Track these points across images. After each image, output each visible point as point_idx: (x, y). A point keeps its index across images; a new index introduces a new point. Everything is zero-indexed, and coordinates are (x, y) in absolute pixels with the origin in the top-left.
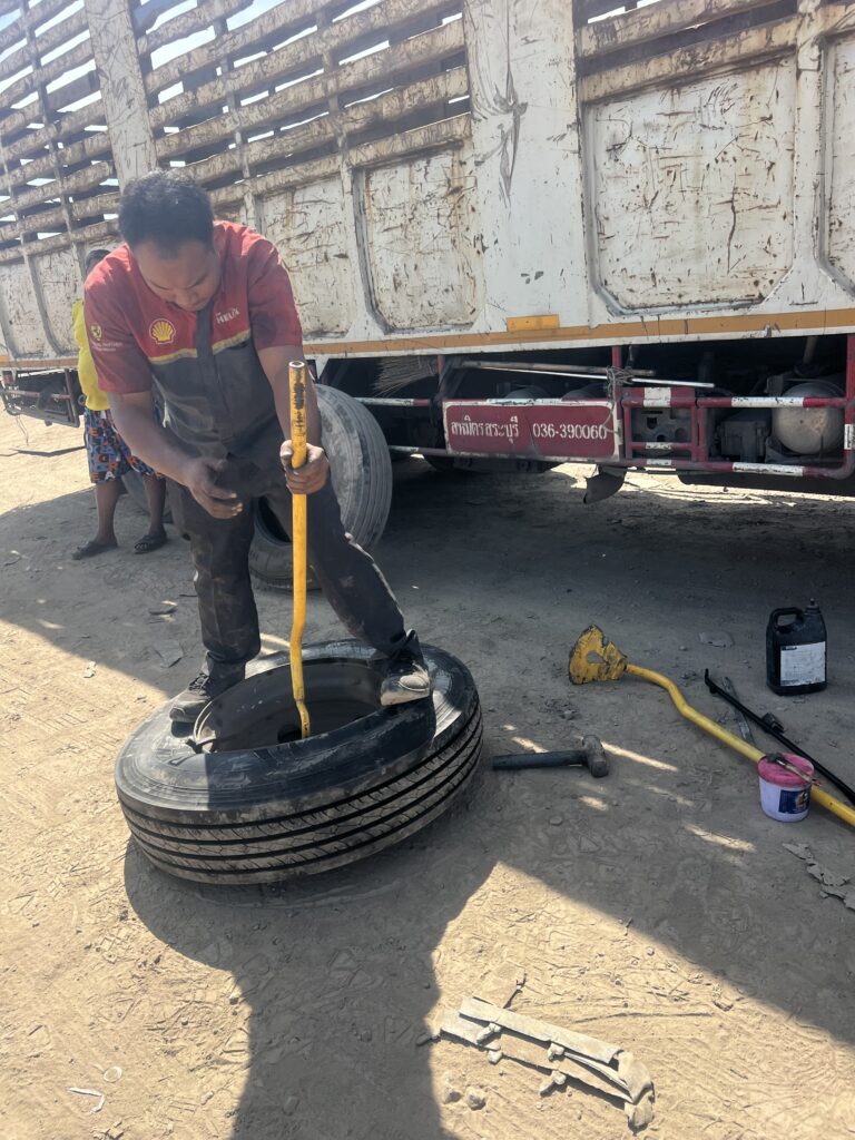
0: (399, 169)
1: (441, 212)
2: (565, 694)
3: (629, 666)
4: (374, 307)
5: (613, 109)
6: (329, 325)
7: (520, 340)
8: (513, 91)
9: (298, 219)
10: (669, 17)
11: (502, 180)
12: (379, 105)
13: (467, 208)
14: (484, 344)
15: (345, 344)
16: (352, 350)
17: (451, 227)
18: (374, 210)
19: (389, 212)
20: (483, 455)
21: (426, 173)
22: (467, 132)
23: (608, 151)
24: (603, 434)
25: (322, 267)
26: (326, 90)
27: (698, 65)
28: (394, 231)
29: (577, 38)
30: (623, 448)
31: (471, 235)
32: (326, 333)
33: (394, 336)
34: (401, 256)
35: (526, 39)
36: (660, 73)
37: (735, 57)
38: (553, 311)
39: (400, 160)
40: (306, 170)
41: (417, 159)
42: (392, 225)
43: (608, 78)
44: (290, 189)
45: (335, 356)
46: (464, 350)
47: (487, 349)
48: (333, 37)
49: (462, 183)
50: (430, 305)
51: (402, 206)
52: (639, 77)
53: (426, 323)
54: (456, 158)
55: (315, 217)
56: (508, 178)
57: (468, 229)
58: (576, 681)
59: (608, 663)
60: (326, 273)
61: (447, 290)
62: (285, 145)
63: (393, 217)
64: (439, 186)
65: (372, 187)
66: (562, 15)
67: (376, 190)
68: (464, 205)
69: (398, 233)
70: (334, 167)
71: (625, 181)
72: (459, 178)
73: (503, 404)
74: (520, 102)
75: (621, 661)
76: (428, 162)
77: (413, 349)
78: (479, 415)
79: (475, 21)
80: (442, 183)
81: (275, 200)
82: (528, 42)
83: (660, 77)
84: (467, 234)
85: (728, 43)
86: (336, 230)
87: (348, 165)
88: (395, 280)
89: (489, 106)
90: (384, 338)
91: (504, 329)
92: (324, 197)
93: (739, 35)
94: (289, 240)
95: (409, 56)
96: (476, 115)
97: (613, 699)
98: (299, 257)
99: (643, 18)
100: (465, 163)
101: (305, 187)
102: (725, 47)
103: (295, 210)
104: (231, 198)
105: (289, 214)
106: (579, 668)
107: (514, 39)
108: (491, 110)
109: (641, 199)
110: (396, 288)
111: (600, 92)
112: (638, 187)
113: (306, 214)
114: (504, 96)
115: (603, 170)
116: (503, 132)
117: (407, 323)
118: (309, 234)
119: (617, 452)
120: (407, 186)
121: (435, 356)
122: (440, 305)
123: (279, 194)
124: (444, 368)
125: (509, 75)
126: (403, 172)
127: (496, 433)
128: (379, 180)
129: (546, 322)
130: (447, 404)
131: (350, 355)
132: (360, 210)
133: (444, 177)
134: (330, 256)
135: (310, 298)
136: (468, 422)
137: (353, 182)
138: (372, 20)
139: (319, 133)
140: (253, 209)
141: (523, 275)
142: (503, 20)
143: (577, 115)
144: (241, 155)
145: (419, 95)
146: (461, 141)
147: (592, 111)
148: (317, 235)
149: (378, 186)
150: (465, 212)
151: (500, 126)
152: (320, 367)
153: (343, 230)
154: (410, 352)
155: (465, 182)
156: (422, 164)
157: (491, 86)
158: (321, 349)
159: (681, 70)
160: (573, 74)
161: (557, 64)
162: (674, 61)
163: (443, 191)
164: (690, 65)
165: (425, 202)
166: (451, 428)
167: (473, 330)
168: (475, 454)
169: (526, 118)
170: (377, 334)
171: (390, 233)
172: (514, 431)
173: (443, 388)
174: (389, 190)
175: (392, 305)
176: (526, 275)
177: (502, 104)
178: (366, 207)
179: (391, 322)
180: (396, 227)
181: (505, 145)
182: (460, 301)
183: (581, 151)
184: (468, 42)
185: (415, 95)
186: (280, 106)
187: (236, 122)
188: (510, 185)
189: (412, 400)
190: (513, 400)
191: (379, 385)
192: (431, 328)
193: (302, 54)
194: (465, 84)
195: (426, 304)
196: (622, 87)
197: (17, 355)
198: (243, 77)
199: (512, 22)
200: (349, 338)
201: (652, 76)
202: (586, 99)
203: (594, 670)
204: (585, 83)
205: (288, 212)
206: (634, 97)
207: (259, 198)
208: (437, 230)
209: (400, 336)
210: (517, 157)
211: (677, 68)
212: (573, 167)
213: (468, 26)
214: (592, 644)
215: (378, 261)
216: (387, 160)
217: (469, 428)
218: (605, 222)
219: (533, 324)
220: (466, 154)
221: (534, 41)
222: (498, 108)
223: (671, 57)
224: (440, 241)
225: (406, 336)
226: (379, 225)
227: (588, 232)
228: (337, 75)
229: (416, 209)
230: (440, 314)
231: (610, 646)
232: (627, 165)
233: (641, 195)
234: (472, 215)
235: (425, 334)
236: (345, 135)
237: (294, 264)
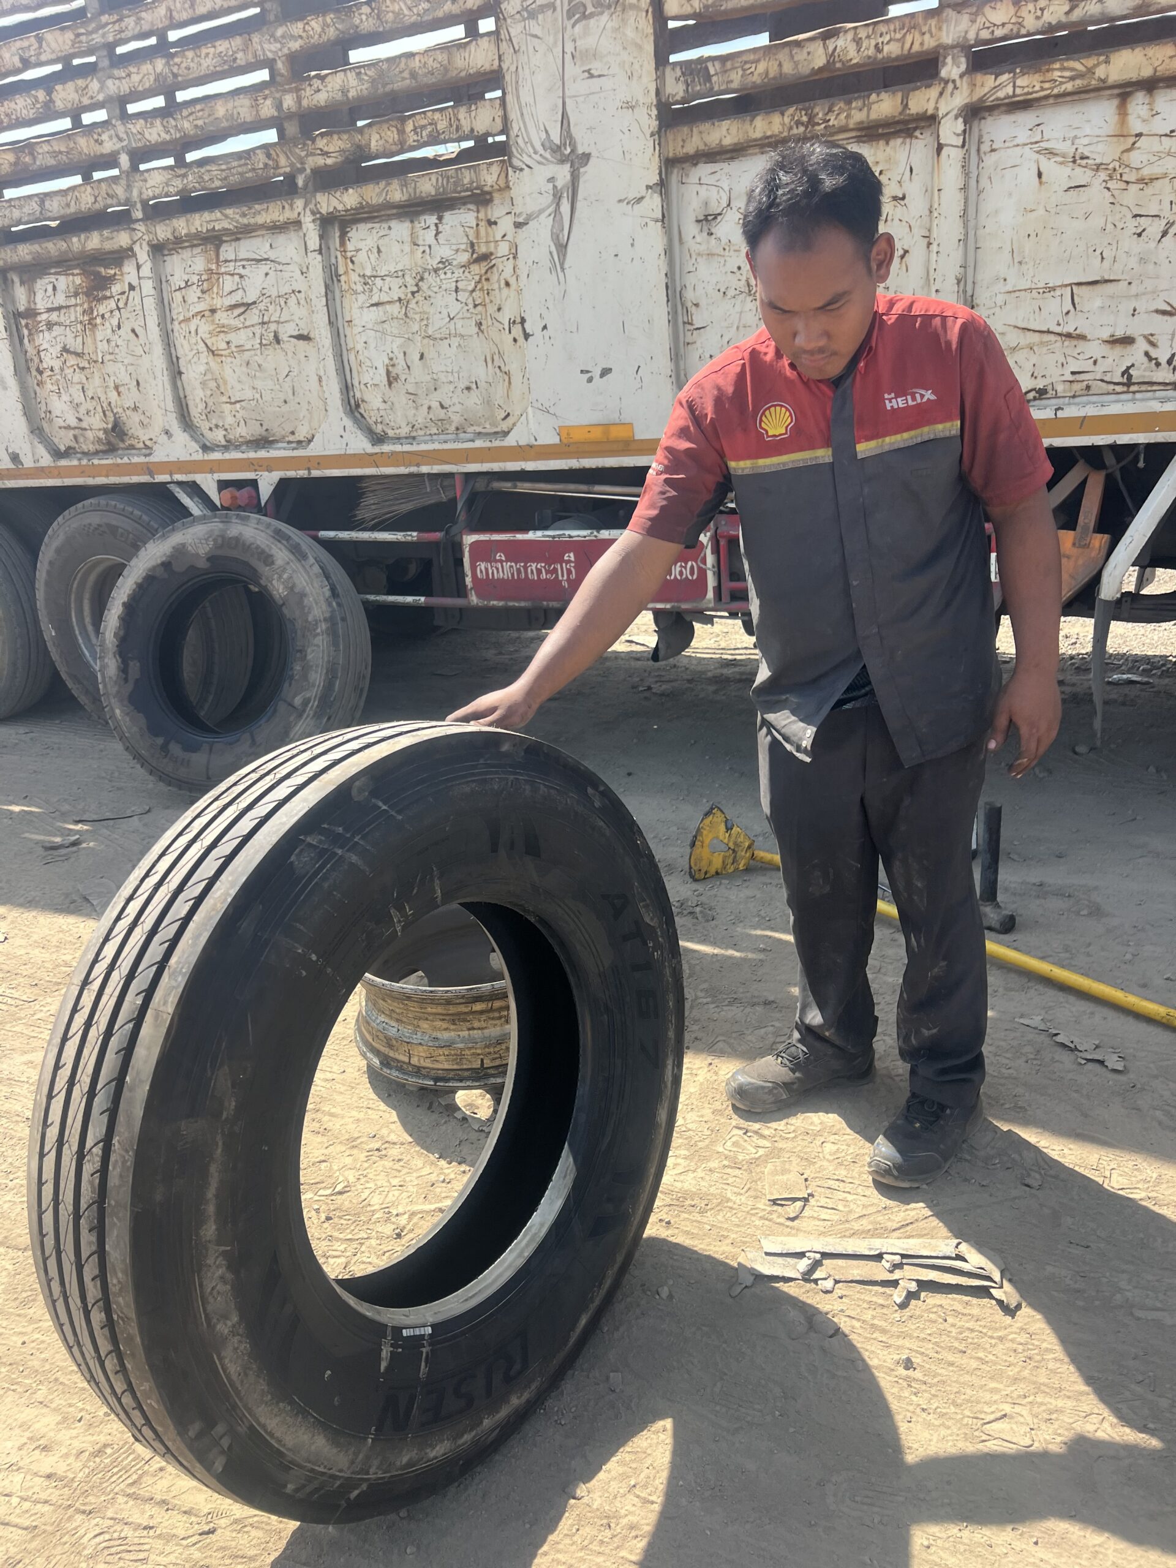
0: (394, 224)
1: (460, 285)
3: (756, 853)
4: (353, 408)
5: (704, 170)
6: (278, 431)
7: (579, 455)
8: (570, 136)
9: (229, 283)
10: (780, 65)
11: (553, 249)
12: (366, 136)
13: (499, 281)
14: (525, 459)
15: (309, 459)
16: (319, 466)
17: (475, 306)
18: (354, 277)
19: (378, 281)
20: (523, 604)
21: (437, 233)
22: (502, 183)
23: (698, 221)
24: (692, 573)
25: (270, 351)
26: (279, 106)
27: (817, 128)
28: (388, 307)
29: (660, 79)
30: (718, 590)
31: (505, 317)
32: (273, 442)
33: (387, 448)
34: (399, 341)
35: (588, 71)
36: (769, 133)
37: (862, 122)
38: (626, 418)
39: (395, 211)
40: (244, 215)
41: (422, 213)
42: (385, 298)
43: (701, 132)
44: (213, 240)
45: (291, 474)
46: (496, 467)
47: (530, 466)
48: (293, 38)
49: (492, 249)
50: (442, 407)
51: (400, 274)
52: (741, 136)
53: (435, 431)
54: (481, 215)
55: (256, 282)
56: (562, 248)
57: (499, 309)
59: (734, 851)
60: (273, 359)
61: (468, 388)
62: (206, 178)
63: (386, 288)
64: (457, 251)
65: (350, 246)
66: (640, 48)
67: (357, 251)
68: (494, 277)
69: (395, 309)
70: (289, 215)
71: (720, 259)
72: (487, 242)
73: (554, 537)
74: (580, 151)
75: (749, 847)
76: (440, 218)
77: (418, 465)
78: (517, 552)
79: (514, 40)
80: (463, 247)
81: (186, 254)
82: (592, 76)
83: (768, 137)
84: (499, 316)
85: (854, 105)
86: (292, 301)
87: (313, 213)
88: (388, 373)
89: (536, 153)
90: (370, 449)
91: (556, 440)
92: (272, 255)
93: (869, 97)
94: (213, 311)
95: (413, 75)
96: (516, 162)
98: (231, 337)
99: (746, 62)
100: (495, 223)
101: (238, 239)
102: (850, 109)
103: (223, 270)
104: (108, 246)
105: (211, 278)
106: (701, 860)
107: (572, 70)
108: (537, 157)
109: (743, 282)
110: (390, 384)
111: (690, 148)
112: (739, 268)
113: (241, 277)
114: (558, 142)
115: (690, 243)
116: (555, 187)
117: (405, 431)
118: (248, 306)
119: (710, 594)
120: (407, 248)
121: (450, 475)
122: (458, 408)
123: (193, 246)
124: (463, 491)
125: (564, 114)
126: (401, 229)
127: (544, 576)
128: (362, 238)
129: (616, 433)
130: (469, 539)
131: (316, 473)
132: (332, 276)
133: (465, 240)
134: (283, 337)
135: (248, 394)
136: (501, 561)
137: (321, 237)
138: (357, 21)
139: (266, 165)
140: (149, 264)
141: (582, 372)
142: (555, 43)
143: (660, 174)
144: (129, 187)
145: (429, 129)
146: (490, 193)
147: (675, 171)
148: (262, 306)
149: (361, 245)
150: (496, 286)
151: (551, 180)
152: (266, 490)
153: (302, 302)
154: (413, 469)
155: (496, 248)
156: (432, 219)
157: (537, 126)
158: (269, 465)
159: (795, 131)
160: (655, 124)
161: (632, 108)
162: (787, 120)
163: (464, 257)
164: (807, 128)
165: (436, 271)
166: (472, 571)
167: (510, 441)
168: (511, 604)
169: (589, 173)
170: (360, 444)
171: (380, 308)
172: (569, 572)
173: (462, 517)
174: (379, 251)
175: (382, 406)
176: (588, 372)
177: (554, 151)
178: (341, 271)
179: (379, 429)
180: (389, 302)
181: (558, 205)
182: (488, 402)
183: (665, 219)
184: (505, 66)
185: (423, 127)
186: (200, 123)
187: (120, 140)
188: (565, 255)
189: (415, 534)
190: (567, 533)
191: (362, 513)
192: (442, 437)
193: (240, 55)
194: (499, 121)
195: (435, 405)
196: (720, 144)
198: (136, 78)
199: (569, 48)
200: (314, 450)
201: (758, 135)
202: (671, 155)
203: (717, 862)
204: (670, 136)
205: (210, 271)
206: (732, 158)
207: (158, 250)
208: (455, 308)
209: (398, 448)
210: (575, 221)
211: (791, 128)
212: (654, 239)
213: (504, 46)
214: (715, 832)
215: (360, 346)
216: (378, 211)
217: (503, 570)
218: (693, 309)
219: (597, 434)
220: (497, 211)
221: (600, 76)
222: (548, 155)
223: (783, 115)
224: (459, 324)
225: (407, 448)
226: (362, 298)
227: (673, 321)
228: (298, 90)
229: (422, 279)
230: (456, 420)
231: (735, 830)
232: (724, 241)
233: (744, 278)
234: (505, 291)
235: (436, 446)
236: (308, 171)
237: (224, 346)
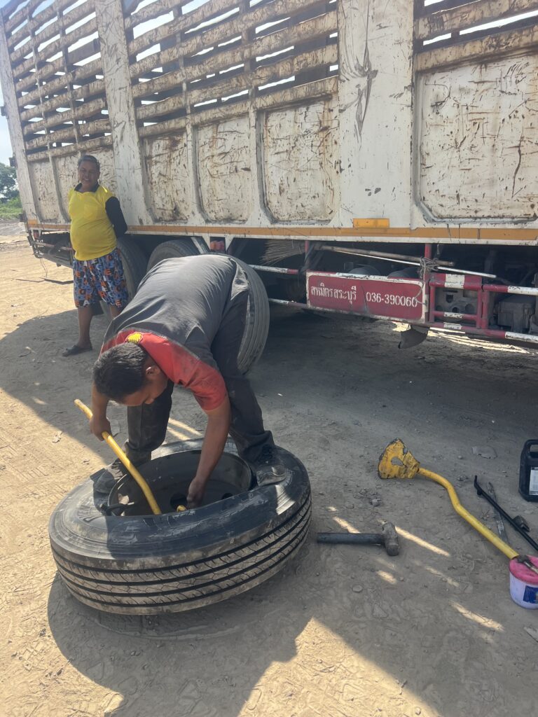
0: (288, 112)
1: (314, 143)
2: (375, 486)
3: (420, 469)
4: (265, 205)
5: (437, 77)
6: (235, 215)
7: (362, 234)
8: (368, 61)
9: (220, 143)
10: (482, 13)
11: (356, 123)
12: (277, 68)
13: (332, 141)
14: (336, 235)
15: (245, 229)
16: (249, 232)
17: (320, 154)
18: (270, 139)
19: (279, 141)
20: (331, 310)
21: (306, 116)
22: (335, 89)
23: (432, 106)
24: (414, 303)
25: (233, 176)
26: (242, 56)
27: (501, 48)
28: (282, 154)
29: (416, 26)
30: (428, 315)
31: (333, 160)
32: (234, 220)
33: (277, 226)
34: (285, 172)
35: (379, 25)
36: (473, 53)
37: (528, 43)
38: (386, 216)
39: (289, 106)
40: (227, 110)
41: (298, 107)
42: (281, 150)
43: (436, 55)
44: (216, 122)
45: (238, 236)
46: (323, 238)
47: (339, 239)
48: (250, 21)
49: (330, 124)
50: (302, 206)
51: (287, 138)
52: (457, 55)
53: (299, 218)
54: (326, 107)
55: (230, 142)
56: (361, 122)
57: (331, 156)
58: (383, 476)
59: (406, 466)
60: (235, 180)
61: (314, 197)
62: (214, 93)
63: (281, 145)
64: (313, 125)
65: (269, 124)
66: (406, 9)
67: (272, 126)
68: (329, 139)
69: (284, 156)
70: (245, 109)
71: (443, 128)
72: (328, 121)
73: (347, 277)
74: (373, 69)
75: (415, 466)
76: (307, 109)
77: (289, 235)
78: (331, 283)
79: (345, 12)
80: (316, 123)
81: (206, 129)
82: (381, 28)
83: (472, 56)
84: (331, 159)
85: (524, 33)
86: (244, 151)
87: (254, 108)
88: (280, 188)
89: (351, 72)
90: (270, 226)
91: (352, 226)
92: (237, 129)
93: (533, 27)
94: (213, 156)
95: (299, 35)
96: (342, 78)
97: (407, 493)
98: (219, 168)
99: (464, 13)
100: (332, 110)
101: (225, 122)
102: (522, 36)
103: (218, 136)
104: (178, 126)
105: (214, 139)
106: (386, 468)
107: (372, 25)
108: (352, 74)
109: (453, 141)
110: (280, 194)
111: (429, 65)
112: (451, 133)
113: (225, 140)
114: (362, 65)
115: (427, 119)
116: (359, 90)
117: (286, 217)
118: (226, 154)
119: (423, 317)
120: (292, 124)
121: (303, 241)
122: (309, 207)
123: (209, 126)
124: (308, 250)
125: (366, 50)
126: (290, 115)
127: (341, 297)
128: (274, 119)
129: (380, 223)
130: (309, 274)
131: (248, 236)
132: (260, 139)
133: (317, 120)
134: (239, 169)
135: (224, 196)
136: (322, 287)
137: (257, 120)
138: (276, 9)
139: (237, 85)
140: (191, 135)
141: (366, 190)
142: (365, 11)
143: (412, 80)
144: (186, 99)
145: (304, 62)
146: (331, 95)
147: (423, 78)
148: (231, 154)
149: (273, 123)
150: (330, 144)
151: (358, 86)
152: (228, 243)
153: (248, 152)
154: (287, 237)
155: (332, 123)
156: (304, 109)
157: (353, 57)
158: (229, 231)
159: (488, 51)
160: (411, 52)
161: (400, 43)
162: (484, 44)
163: (316, 129)
164: (495, 48)
165: (303, 136)
166: (311, 290)
167: (331, 225)
168: (325, 309)
169: (377, 81)
170: (266, 223)
171: (279, 155)
172: (353, 296)
173: (307, 262)
174: (280, 126)
175: (277, 204)
176: (369, 190)
177: (360, 70)
178: (265, 136)
179: (276, 216)
180: (283, 152)
181: (360, 100)
182: (323, 204)
183: (414, 106)
184: (340, 26)
185: (301, 62)
186: (212, 66)
187: (183, 76)
188: (362, 127)
189: (286, 269)
190: (354, 275)
191: (266, 258)
192: (303, 221)
193: (228, 32)
194: (336, 56)
195: (300, 205)
196: (446, 61)
197: (42, 220)
198: (190, 46)
199: (371, 13)
200: (247, 225)
201: (467, 54)
202: (419, 69)
203: (396, 470)
204: (419, 58)
205: (213, 137)
206: (454, 69)
207: (196, 127)
208: (311, 155)
209: (281, 226)
210: (368, 109)
211: (486, 49)
212: (407, 116)
213: (340, 15)
214: (395, 452)
215: (270, 174)
216: (280, 106)
217: (323, 291)
218: (426, 157)
219: (371, 224)
220: (334, 104)
221: (385, 27)
222: (357, 73)
223: (482, 42)
224: (312, 163)
225: (285, 226)
226: (272, 150)
227: (414, 162)
228: (250, 47)
229: (297, 140)
230: (309, 213)
231: (409, 454)
232: (445, 117)
233: (454, 139)
234: (335, 146)
235: (298, 226)
236: (253, 87)
237: (215, 173)
